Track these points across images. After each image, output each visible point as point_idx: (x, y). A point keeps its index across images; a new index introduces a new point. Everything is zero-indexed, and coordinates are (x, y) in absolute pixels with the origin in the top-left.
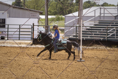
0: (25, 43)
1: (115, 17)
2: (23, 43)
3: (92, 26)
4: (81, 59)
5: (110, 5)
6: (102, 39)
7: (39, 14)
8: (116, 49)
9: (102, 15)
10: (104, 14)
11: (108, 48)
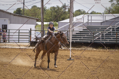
0: (24, 46)
1: (101, 23)
2: (22, 46)
3: (81, 30)
4: (70, 58)
5: (98, 13)
6: (89, 41)
7: (35, 21)
8: (101, 50)
9: (90, 21)
10: (91, 20)
11: (95, 49)
